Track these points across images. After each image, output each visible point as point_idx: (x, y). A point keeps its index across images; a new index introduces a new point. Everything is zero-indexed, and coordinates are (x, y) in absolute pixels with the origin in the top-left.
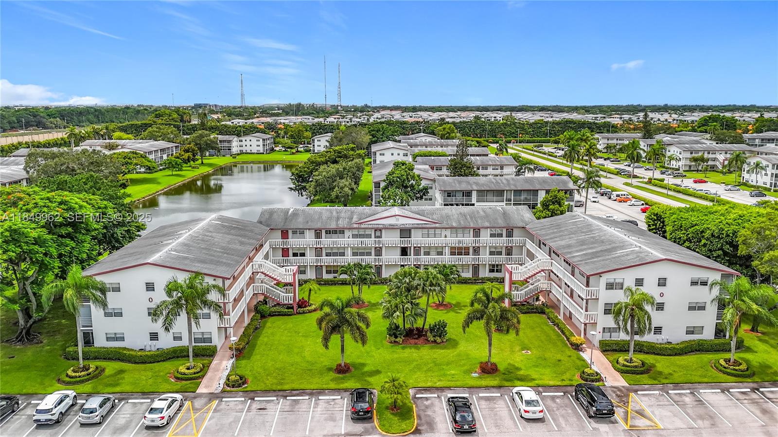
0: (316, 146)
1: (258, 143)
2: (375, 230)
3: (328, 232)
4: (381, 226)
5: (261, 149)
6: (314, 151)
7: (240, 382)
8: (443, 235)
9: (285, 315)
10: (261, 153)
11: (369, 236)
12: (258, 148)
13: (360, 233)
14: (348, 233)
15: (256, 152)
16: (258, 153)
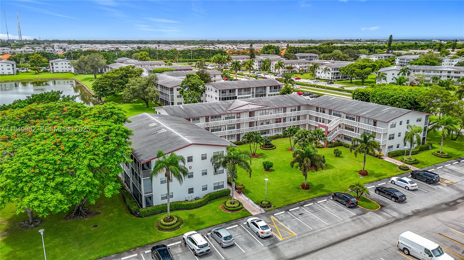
0: (54, 68)
1: (9, 67)
2: (237, 114)
3: (212, 117)
4: (240, 111)
5: (11, 71)
6: (53, 71)
8: (270, 113)
10: (12, 75)
11: (234, 117)
12: (9, 71)
13: (229, 116)
14: (223, 117)
15: (8, 74)
16: (10, 75)
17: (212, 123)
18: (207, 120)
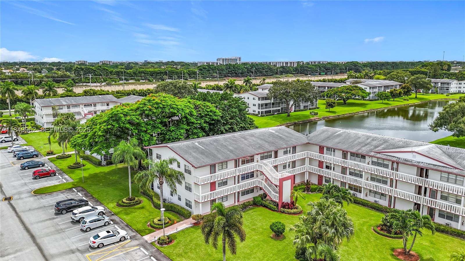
2: (393, 162)
3: (353, 155)
4: (399, 159)
7: (168, 240)
9: (270, 209)
11: (386, 166)
13: (379, 162)
14: (368, 160)
17: (351, 163)
18: (345, 156)
